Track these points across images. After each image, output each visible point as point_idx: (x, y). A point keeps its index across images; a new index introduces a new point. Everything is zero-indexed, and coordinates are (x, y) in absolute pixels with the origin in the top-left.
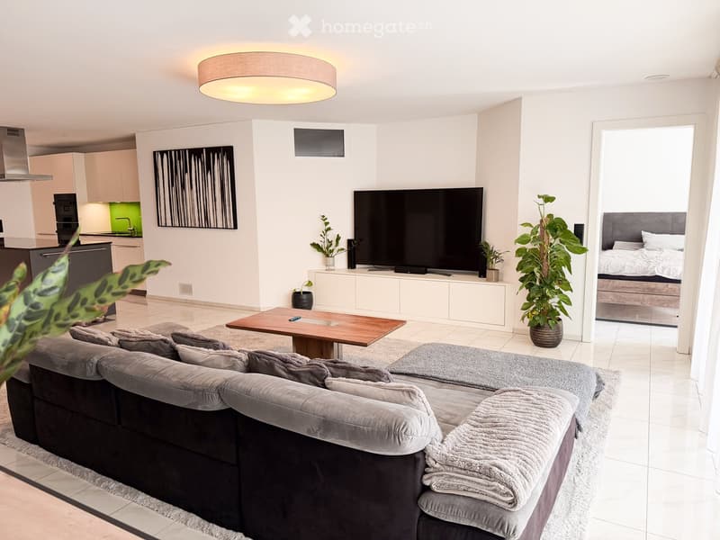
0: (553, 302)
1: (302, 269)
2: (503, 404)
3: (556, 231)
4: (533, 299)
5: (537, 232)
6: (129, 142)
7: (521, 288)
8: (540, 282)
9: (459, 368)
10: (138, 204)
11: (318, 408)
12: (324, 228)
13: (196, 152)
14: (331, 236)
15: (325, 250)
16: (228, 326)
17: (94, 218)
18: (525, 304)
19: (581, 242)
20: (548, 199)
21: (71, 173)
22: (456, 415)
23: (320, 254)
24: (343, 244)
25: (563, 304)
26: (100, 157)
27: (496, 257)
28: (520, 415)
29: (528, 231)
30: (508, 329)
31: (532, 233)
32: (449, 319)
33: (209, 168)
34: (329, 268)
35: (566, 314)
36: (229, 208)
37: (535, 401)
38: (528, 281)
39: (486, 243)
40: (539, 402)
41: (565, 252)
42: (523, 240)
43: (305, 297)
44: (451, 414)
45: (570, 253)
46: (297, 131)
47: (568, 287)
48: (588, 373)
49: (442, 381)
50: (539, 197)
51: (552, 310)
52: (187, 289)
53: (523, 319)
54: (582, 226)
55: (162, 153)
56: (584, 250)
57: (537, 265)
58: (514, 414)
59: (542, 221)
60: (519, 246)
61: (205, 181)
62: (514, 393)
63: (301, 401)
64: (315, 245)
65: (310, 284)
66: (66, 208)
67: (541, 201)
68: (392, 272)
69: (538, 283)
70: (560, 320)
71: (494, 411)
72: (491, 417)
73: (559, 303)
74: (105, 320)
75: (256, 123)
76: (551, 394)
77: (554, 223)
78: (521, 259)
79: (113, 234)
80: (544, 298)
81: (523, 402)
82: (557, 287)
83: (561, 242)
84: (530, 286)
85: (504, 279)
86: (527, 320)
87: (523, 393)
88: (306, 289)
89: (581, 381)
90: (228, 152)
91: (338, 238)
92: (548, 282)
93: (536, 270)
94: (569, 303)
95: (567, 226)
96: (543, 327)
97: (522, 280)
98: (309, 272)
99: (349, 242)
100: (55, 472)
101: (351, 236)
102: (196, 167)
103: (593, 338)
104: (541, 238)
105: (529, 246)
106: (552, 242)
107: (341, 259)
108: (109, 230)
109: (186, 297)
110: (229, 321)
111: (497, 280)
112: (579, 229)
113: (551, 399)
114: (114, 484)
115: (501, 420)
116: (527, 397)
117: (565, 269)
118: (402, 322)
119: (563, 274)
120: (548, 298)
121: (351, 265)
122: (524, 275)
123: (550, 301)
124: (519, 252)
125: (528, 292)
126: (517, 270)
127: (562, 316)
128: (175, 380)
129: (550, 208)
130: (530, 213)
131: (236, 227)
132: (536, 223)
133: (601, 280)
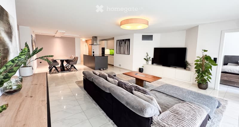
0: (206, 78)
1: (141, 63)
2: (182, 107)
3: (207, 59)
4: (199, 76)
5: (201, 59)
6: (113, 39)
7: (195, 73)
8: (202, 72)
9: (173, 92)
10: (114, 49)
11: (126, 99)
12: (147, 55)
13: (123, 40)
14: (148, 57)
15: (147, 60)
16: (123, 74)
17: (107, 52)
18: (196, 77)
19: (216, 63)
20: (205, 51)
21: (104, 44)
22: (169, 105)
23: (146, 61)
24: (151, 59)
25: (209, 79)
26: (109, 41)
27: (189, 65)
28: (187, 112)
29: (199, 59)
30: (191, 83)
31: (200, 59)
32: (175, 78)
33: (125, 43)
34: (147, 64)
35: (209, 81)
36: (128, 51)
37: (193, 108)
38: (198, 71)
39: (187, 61)
40: (194, 109)
41: (210, 65)
42: (197, 61)
43: (142, 69)
44: (167, 105)
45: (212, 65)
46: (143, 35)
47: (210, 74)
48: (215, 101)
49: (168, 95)
50: (203, 50)
51: (205, 80)
52: (120, 65)
53: (196, 81)
54: (216, 58)
55: (118, 40)
56: (217, 65)
57: (201, 68)
58: (184, 111)
59: (203, 56)
60: (196, 62)
61: (125, 45)
62: (186, 104)
63: (123, 96)
64: (145, 59)
65: (143, 67)
66: (103, 49)
67: (203, 51)
68: (162, 66)
69: (201, 72)
70: (207, 83)
71: (178, 108)
72: (177, 110)
73: (207, 78)
74: (106, 70)
75: (135, 34)
76: (199, 107)
77: (207, 57)
78: (196, 66)
79: (110, 55)
80: (202, 76)
81: (189, 108)
82: (207, 74)
83: (209, 62)
84: (198, 73)
85: (191, 70)
86: (197, 81)
87: (190, 105)
88: (142, 68)
89: (212, 103)
90: (129, 40)
91: (150, 57)
92: (204, 72)
93: (200, 69)
94: (210, 78)
95: (211, 58)
96: (202, 84)
97: (196, 71)
98: (143, 64)
99: (152, 58)
100: (87, 97)
101: (153, 57)
102: (123, 43)
103: (218, 89)
104: (203, 61)
105: (199, 63)
106: (206, 62)
107: (150, 62)
108: (109, 54)
109: (120, 67)
110: (124, 73)
111: (189, 70)
112: (215, 59)
113: (199, 109)
114: (94, 102)
115: (180, 112)
116: (191, 106)
117: (210, 70)
118: (161, 78)
119: (209, 71)
120: (204, 76)
121: (153, 63)
122: (196, 70)
123: (204, 77)
124: (195, 64)
125: (198, 74)
126: (195, 68)
127: (208, 82)
128: (103, 84)
129: (205, 53)
130: (200, 54)
131: (129, 54)
132: (201, 56)
133: (222, 73)
